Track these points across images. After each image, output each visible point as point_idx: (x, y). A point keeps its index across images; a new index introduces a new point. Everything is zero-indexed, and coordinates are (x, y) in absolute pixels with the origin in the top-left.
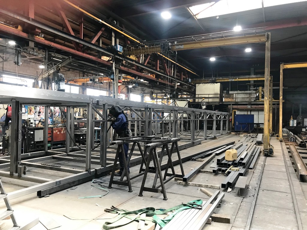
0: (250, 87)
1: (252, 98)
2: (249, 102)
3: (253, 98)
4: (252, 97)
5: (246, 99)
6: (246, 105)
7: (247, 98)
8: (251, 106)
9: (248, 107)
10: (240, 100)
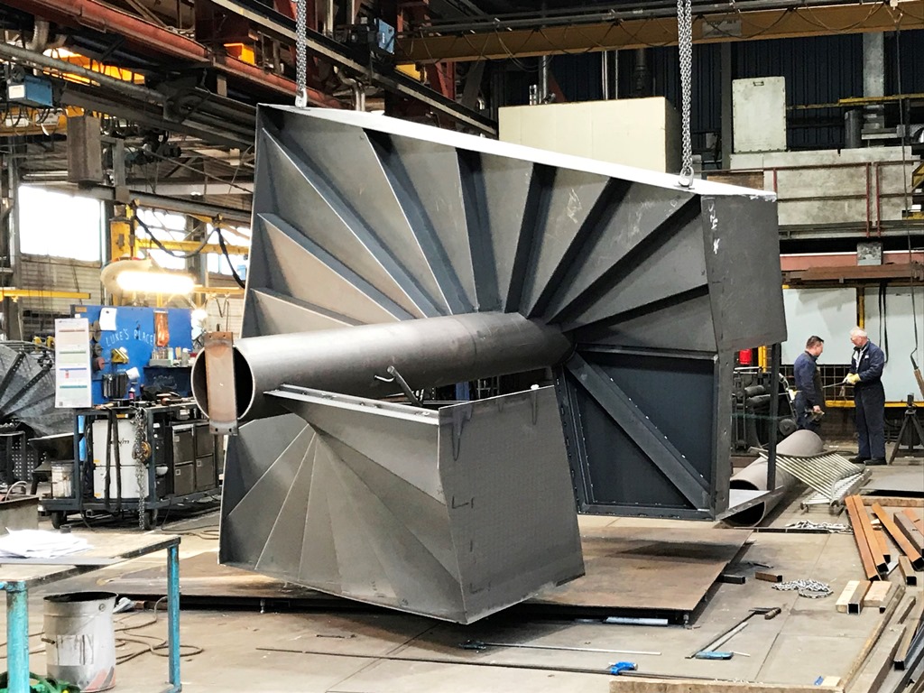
0: (862, 122)
1: (890, 196)
2: (868, 226)
3: (895, 200)
4: (887, 189)
5: (846, 204)
6: (849, 245)
7: (858, 197)
8: (882, 253)
9: (861, 263)
10: (807, 213)
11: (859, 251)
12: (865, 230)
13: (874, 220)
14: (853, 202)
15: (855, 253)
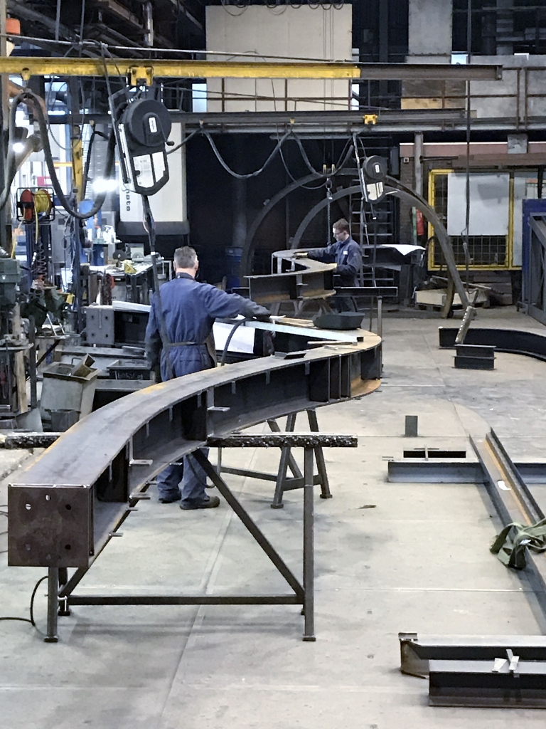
1: (533, 95)
8: (528, 144)
9: (511, 151)
11: (509, 141)
12: (514, 124)
13: (522, 115)
15: (506, 143)
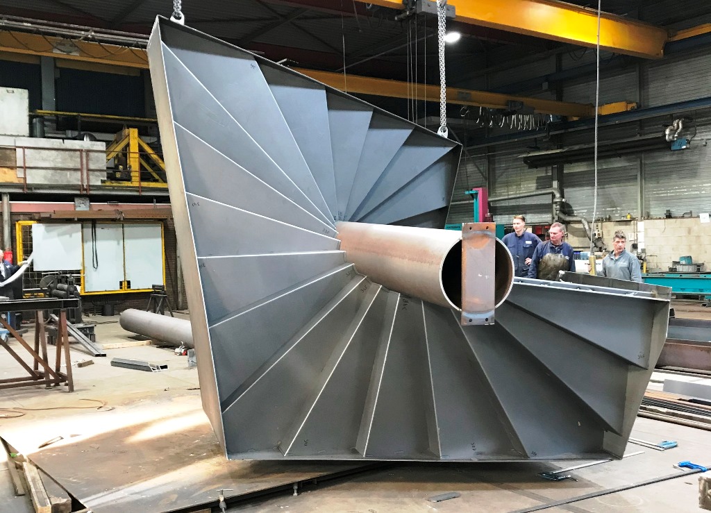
1: (94, 170)
2: (81, 187)
3: (97, 173)
4: (92, 166)
5: (68, 173)
7: (75, 170)
8: (90, 204)
9: (78, 209)
10: (45, 177)
11: (76, 202)
12: (79, 190)
13: (85, 184)
14: (73, 172)
